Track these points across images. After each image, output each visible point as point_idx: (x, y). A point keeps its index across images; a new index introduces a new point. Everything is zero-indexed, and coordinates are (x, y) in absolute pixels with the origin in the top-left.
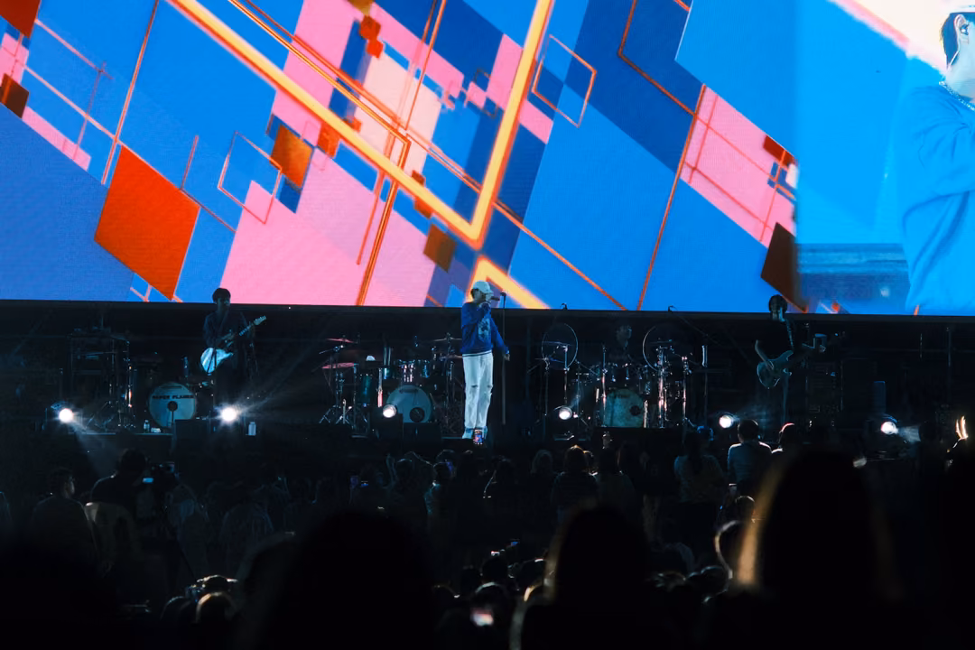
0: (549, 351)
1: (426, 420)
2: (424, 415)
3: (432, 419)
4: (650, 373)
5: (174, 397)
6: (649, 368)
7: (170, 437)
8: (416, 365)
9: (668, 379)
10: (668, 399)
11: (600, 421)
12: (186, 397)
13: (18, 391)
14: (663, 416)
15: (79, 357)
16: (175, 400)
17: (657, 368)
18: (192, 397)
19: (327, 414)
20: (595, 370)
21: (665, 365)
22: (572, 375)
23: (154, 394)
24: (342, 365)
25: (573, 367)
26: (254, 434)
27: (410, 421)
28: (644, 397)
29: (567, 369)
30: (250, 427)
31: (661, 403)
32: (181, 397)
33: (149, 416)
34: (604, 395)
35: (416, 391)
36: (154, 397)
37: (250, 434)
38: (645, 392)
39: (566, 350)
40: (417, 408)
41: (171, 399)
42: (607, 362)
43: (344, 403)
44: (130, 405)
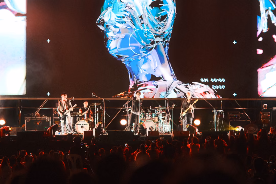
1: (154, 130)
2: (153, 129)
3: (156, 130)
7: (82, 136)
8: (151, 114)
12: (86, 124)
13: (38, 123)
15: (55, 114)
16: (83, 125)
18: (88, 124)
19: (126, 128)
27: (150, 130)
35: (151, 122)
36: (76, 125)
40: (151, 127)
41: (82, 125)
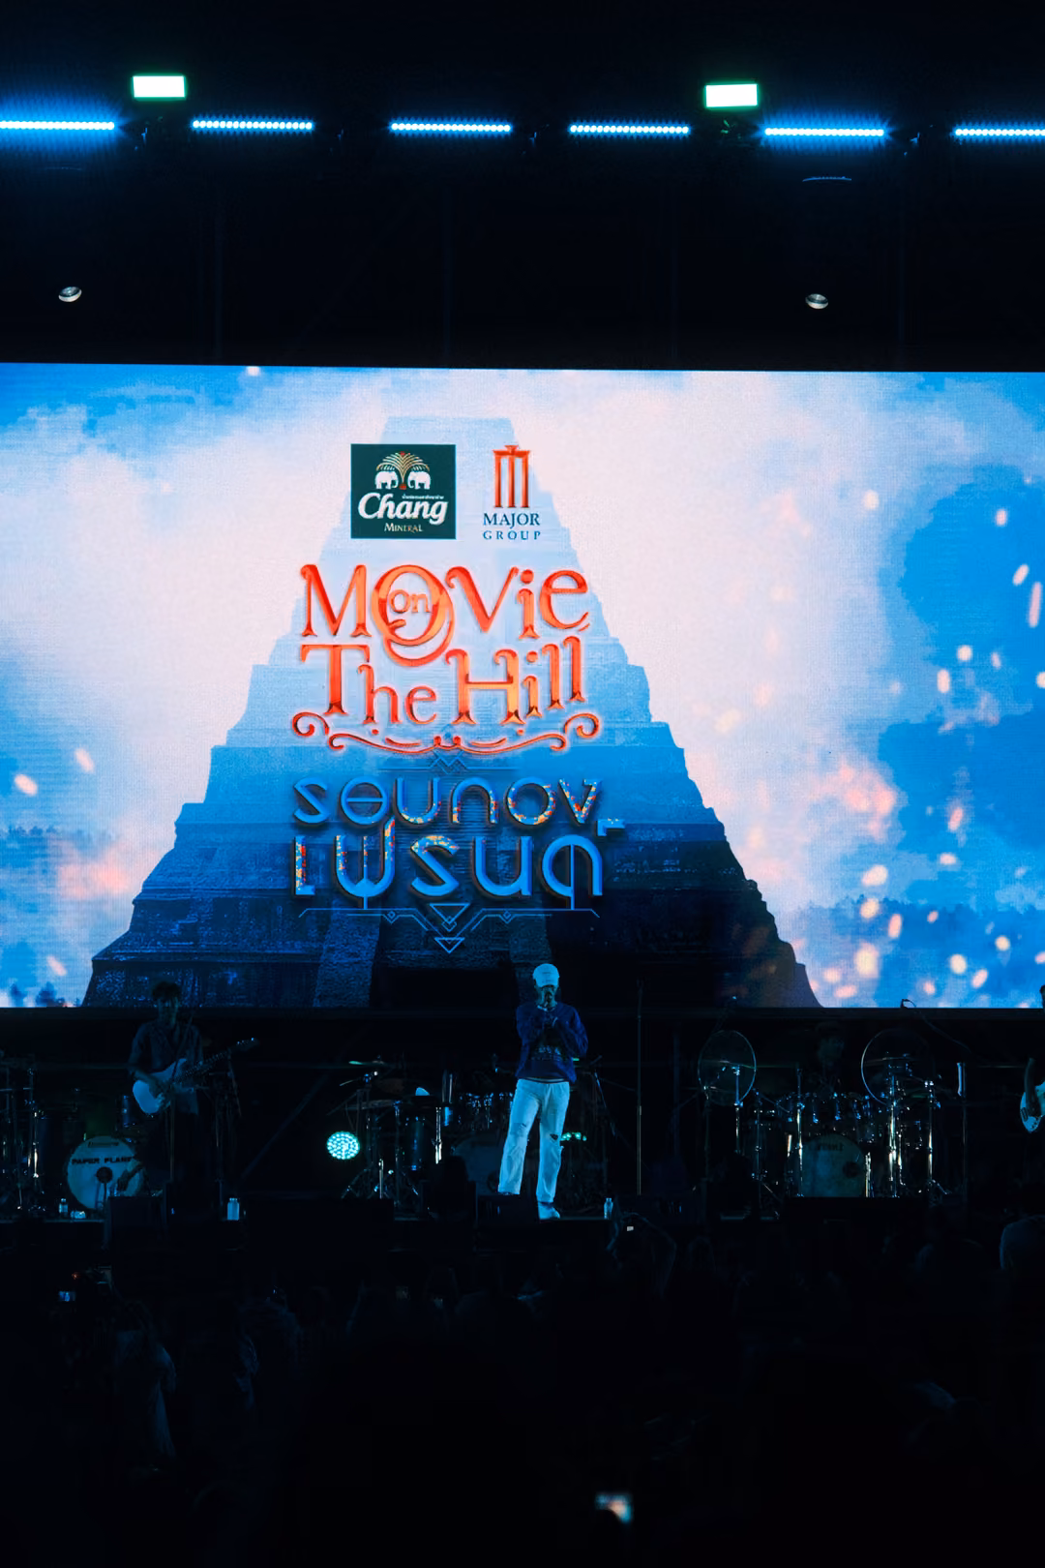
0: (710, 1074)
4: (874, 1109)
5: (106, 1160)
6: (871, 1100)
7: (101, 1224)
9: (903, 1118)
10: (904, 1151)
11: (795, 1188)
12: (126, 1159)
14: (897, 1178)
16: (108, 1165)
17: (883, 1100)
19: (353, 1183)
20: (785, 1104)
21: (897, 1095)
22: (747, 1113)
23: (75, 1156)
24: (377, 1103)
25: (749, 1101)
26: (237, 1218)
27: (488, 1192)
28: (865, 1148)
29: (738, 1104)
30: (230, 1206)
31: (892, 1156)
32: (118, 1160)
33: (66, 1192)
34: (801, 1145)
36: (74, 1161)
37: (230, 1217)
38: (865, 1141)
39: (738, 1073)
41: (102, 1164)
42: (803, 1092)
43: (381, 1164)
44: (36, 1175)
